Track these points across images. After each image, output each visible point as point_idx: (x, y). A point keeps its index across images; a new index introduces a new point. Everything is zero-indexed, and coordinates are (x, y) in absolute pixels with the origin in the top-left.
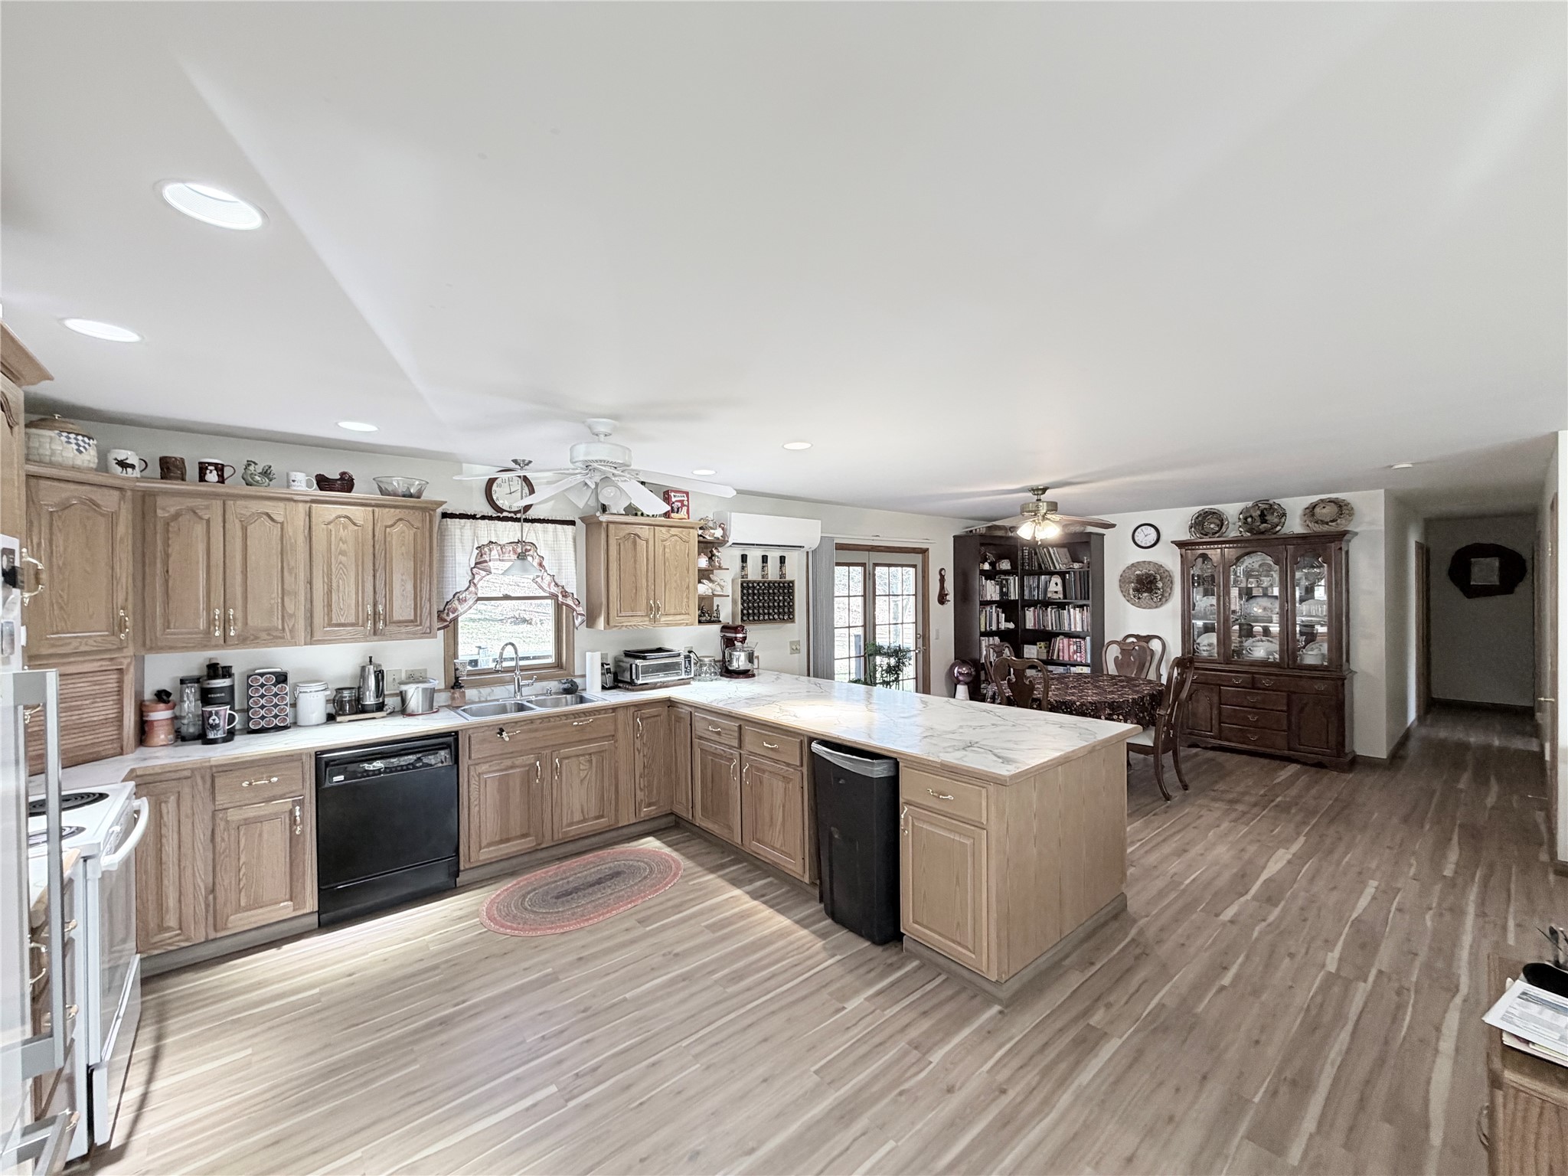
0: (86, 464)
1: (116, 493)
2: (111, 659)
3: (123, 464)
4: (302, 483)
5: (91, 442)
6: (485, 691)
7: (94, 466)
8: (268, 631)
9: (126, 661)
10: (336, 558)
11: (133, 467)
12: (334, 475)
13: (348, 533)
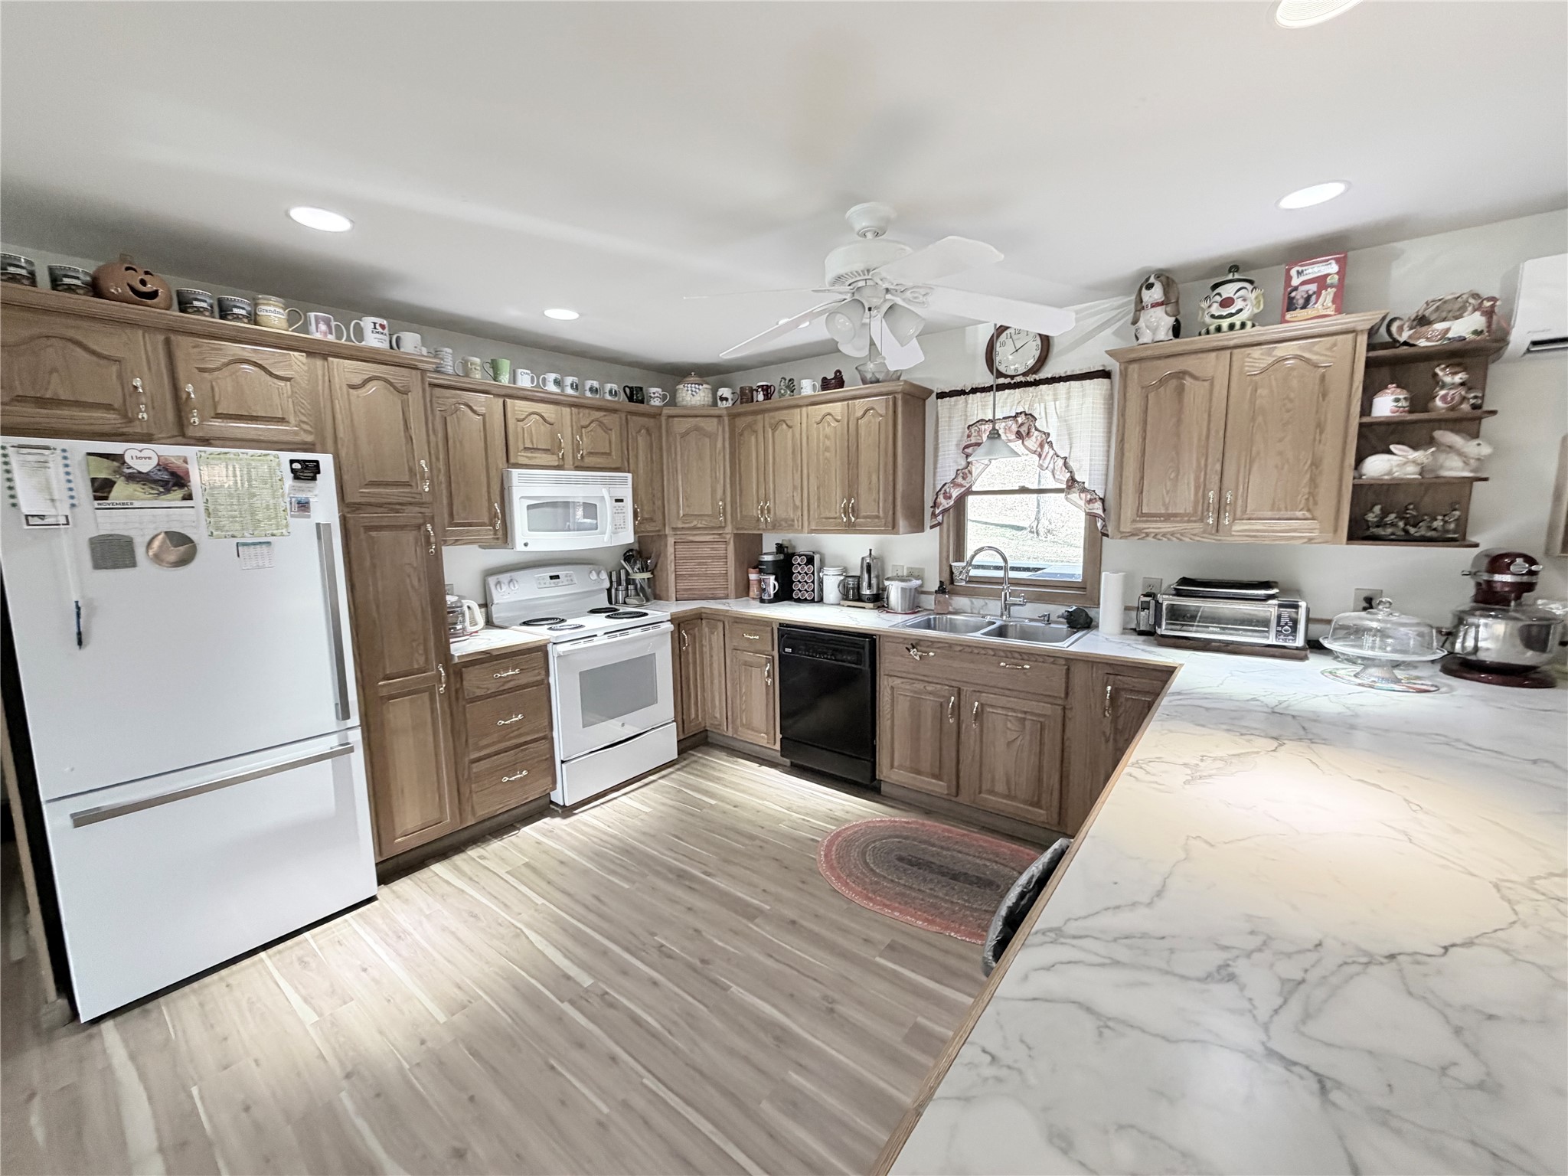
0: (698, 403)
1: (715, 420)
2: (720, 534)
3: (722, 399)
4: (808, 387)
5: (701, 387)
6: (978, 602)
7: (710, 403)
8: (786, 520)
9: (728, 536)
10: (823, 454)
11: (726, 399)
12: (830, 376)
13: (830, 428)
